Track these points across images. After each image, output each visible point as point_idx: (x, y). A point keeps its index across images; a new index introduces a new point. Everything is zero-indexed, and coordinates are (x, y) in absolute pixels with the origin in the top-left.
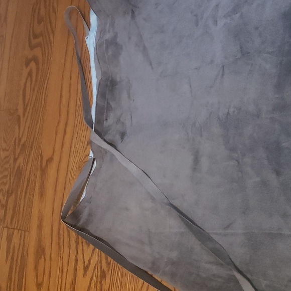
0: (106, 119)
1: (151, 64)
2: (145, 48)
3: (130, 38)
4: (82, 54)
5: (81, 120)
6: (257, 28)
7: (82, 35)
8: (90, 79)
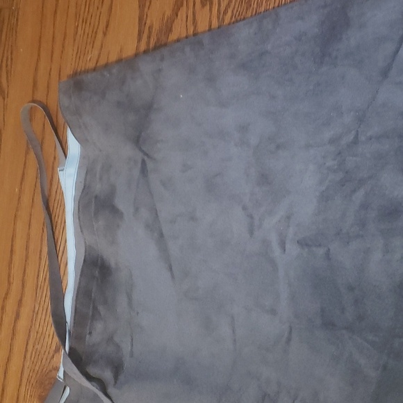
0: (90, 333)
1: (171, 269)
2: (161, 235)
3: (137, 210)
4: (50, 190)
5: (45, 307)
6: (351, 288)
7: (52, 159)
8: (63, 242)
